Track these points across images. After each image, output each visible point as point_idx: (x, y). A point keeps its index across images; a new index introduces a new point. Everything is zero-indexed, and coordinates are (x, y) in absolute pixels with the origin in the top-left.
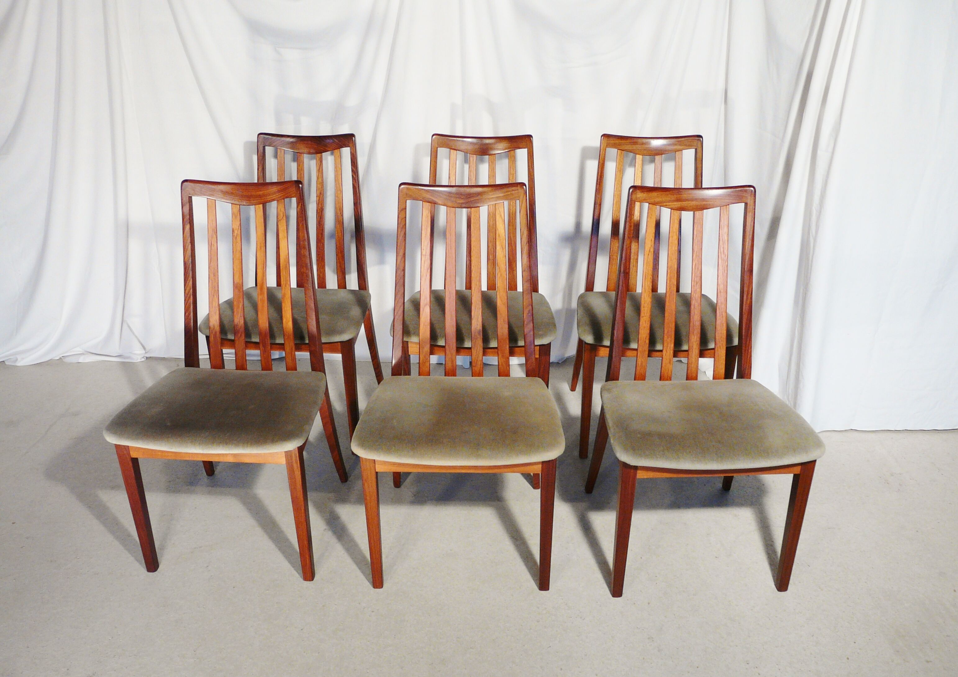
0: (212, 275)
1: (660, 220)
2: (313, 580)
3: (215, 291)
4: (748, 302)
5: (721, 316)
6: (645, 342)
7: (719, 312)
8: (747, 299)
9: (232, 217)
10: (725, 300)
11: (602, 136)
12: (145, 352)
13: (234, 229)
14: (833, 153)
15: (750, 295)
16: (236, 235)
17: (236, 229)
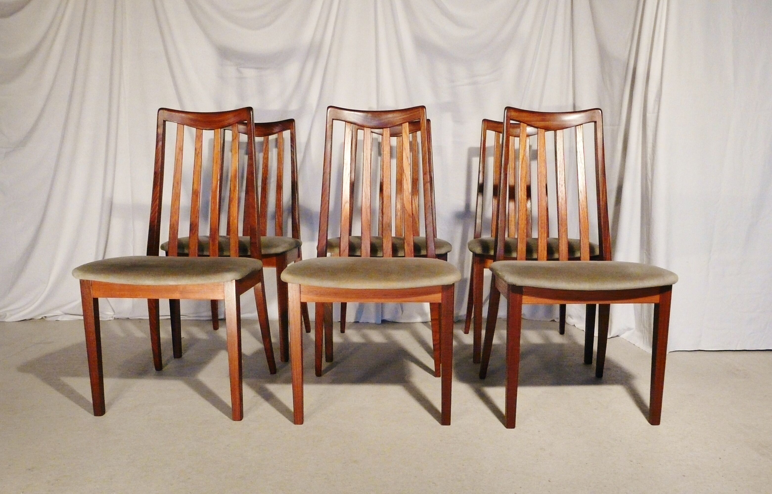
0: (176, 184)
1: (530, 184)
2: (241, 420)
3: (177, 196)
4: (604, 199)
5: (583, 211)
6: (524, 231)
7: (582, 208)
8: (603, 198)
9: (196, 139)
10: (586, 198)
11: (483, 121)
12: (113, 313)
13: (197, 148)
14: (658, 112)
15: (605, 193)
16: (197, 152)
17: (198, 148)
